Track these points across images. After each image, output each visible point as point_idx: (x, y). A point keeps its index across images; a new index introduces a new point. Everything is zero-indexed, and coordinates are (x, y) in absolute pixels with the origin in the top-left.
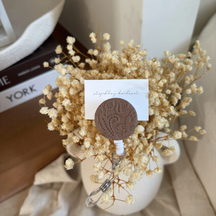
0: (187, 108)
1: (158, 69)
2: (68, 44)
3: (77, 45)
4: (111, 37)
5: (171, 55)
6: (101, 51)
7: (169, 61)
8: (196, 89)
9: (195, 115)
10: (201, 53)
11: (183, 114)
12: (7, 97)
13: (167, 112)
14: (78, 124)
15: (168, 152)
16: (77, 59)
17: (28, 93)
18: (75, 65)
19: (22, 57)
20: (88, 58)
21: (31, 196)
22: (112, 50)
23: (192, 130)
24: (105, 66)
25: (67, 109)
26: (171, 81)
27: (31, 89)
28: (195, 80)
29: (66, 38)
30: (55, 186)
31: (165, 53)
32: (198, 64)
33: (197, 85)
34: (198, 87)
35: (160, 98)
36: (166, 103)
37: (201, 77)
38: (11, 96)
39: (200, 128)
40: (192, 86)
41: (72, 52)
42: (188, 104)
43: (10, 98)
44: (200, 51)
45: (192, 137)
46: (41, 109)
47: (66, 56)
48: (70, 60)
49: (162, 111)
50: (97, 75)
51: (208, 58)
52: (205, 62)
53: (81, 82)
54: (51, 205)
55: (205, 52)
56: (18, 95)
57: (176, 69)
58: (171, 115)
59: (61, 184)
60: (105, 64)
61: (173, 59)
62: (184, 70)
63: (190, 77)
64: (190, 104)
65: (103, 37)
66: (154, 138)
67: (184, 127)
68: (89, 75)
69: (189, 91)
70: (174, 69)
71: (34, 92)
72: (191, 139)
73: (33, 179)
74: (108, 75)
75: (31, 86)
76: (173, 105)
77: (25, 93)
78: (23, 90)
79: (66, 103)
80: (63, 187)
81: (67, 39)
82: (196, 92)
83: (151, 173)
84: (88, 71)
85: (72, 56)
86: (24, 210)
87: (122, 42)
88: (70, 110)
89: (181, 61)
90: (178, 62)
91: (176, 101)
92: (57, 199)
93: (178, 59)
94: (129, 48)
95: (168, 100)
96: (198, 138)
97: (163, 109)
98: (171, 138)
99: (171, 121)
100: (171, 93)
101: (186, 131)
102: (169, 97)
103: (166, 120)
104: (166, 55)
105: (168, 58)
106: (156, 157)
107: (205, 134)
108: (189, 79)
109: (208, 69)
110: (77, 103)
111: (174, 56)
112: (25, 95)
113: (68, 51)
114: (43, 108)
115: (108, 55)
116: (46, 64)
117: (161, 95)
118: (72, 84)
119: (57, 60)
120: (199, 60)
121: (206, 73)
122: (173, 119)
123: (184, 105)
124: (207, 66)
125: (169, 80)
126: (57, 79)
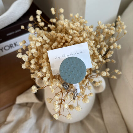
0: (110, 58)
1: (93, 33)
2: (37, 15)
3: (42, 16)
4: (64, 11)
5: (102, 24)
6: (57, 20)
7: (100, 28)
8: (117, 46)
9: (115, 62)
10: (121, 24)
11: (108, 61)
13: (97, 59)
15: (98, 84)
16: (42, 24)
17: (13, 47)
20: (49, 24)
21: (14, 110)
22: (64, 19)
23: (112, 72)
24: (60, 29)
25: (34, 55)
26: (101, 41)
27: (15, 44)
28: (116, 40)
29: (36, 10)
30: (29, 105)
31: (98, 22)
32: (118, 31)
33: (117, 43)
35: (93, 50)
36: (97, 53)
37: (120, 38)
38: (2, 48)
39: (118, 71)
40: (114, 44)
41: (39, 20)
42: (111, 55)
43: (2, 50)
44: (120, 23)
45: (113, 76)
46: (17, 54)
47: (36, 23)
48: (38, 25)
49: (94, 59)
50: (54, 34)
51: (125, 27)
52: (123, 29)
53: (44, 39)
54: (26, 116)
55: (123, 23)
56: (7, 48)
57: (104, 33)
58: (100, 61)
59: (32, 103)
61: (103, 26)
62: (110, 34)
63: (113, 39)
64: (113, 55)
66: (89, 76)
67: (108, 69)
68: (49, 34)
69: (112, 47)
70: (103, 33)
71: (17, 46)
72: (112, 77)
73: (15, 100)
74: (61, 34)
75: (15, 42)
76: (101, 55)
77: (11, 47)
78: (10, 45)
79: (34, 51)
80: (34, 105)
81: (37, 12)
82: (116, 48)
84: (49, 32)
85: (39, 23)
87: (71, 15)
89: (108, 28)
91: (104, 53)
92: (29, 113)
93: (106, 27)
94: (76, 18)
95: (98, 52)
96: (117, 77)
97: (95, 57)
98: (100, 76)
99: (100, 66)
100: (100, 47)
101: (109, 72)
102: (100, 50)
103: (97, 64)
104: (98, 24)
105: (99, 26)
107: (121, 74)
109: (125, 34)
110: (41, 52)
111: (104, 25)
113: (37, 19)
114: (19, 54)
115: (61, 22)
116: (23, 27)
117: (94, 49)
118: (38, 39)
119: (30, 25)
120: (119, 28)
121: (123, 36)
122: (101, 64)
123: (109, 56)
124: (124, 32)
125: (100, 40)
126: (29, 36)
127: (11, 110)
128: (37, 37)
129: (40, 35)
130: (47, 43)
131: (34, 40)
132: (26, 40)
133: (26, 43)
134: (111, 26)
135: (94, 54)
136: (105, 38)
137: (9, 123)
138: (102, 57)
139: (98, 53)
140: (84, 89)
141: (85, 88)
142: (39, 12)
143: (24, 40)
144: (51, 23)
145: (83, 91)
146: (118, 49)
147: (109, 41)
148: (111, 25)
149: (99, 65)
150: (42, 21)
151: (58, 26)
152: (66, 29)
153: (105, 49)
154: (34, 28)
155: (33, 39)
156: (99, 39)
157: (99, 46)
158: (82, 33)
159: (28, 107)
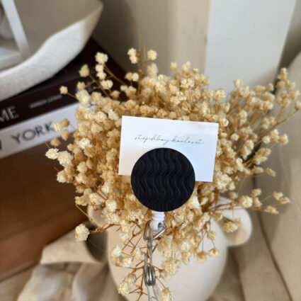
0: (262, 165)
1: (223, 105)
2: (97, 63)
3: (110, 65)
4: (158, 56)
5: (245, 87)
6: (142, 76)
7: (240, 96)
8: (278, 137)
9: (274, 175)
10: (288, 86)
11: (257, 172)
12: (13, 137)
13: (232, 166)
14: (101, 176)
15: (230, 227)
20: (124, 85)
21: (35, 279)
22: (158, 74)
23: (269, 197)
24: (147, 97)
25: (87, 154)
26: (241, 124)
27: (48, 128)
28: (278, 124)
29: (95, 54)
30: (70, 268)
31: (235, 82)
32: (282, 102)
33: (279, 131)
34: (281, 134)
35: (222, 146)
36: (232, 153)
37: (285, 120)
38: (19, 135)
39: (281, 195)
40: (272, 133)
41: (101, 75)
42: (265, 158)
43: (17, 138)
44: (286, 84)
45: (269, 207)
47: (94, 81)
48: (100, 87)
49: (225, 166)
50: (133, 107)
51: (298, 93)
52: (293, 99)
53: (110, 117)
54: (62, 296)
55: (294, 85)
56: (28, 135)
57: (249, 106)
58: (238, 171)
59: (79, 265)
60: (147, 94)
61: (246, 92)
62: (262, 108)
63: (270, 120)
64: (269, 157)
65: (147, 56)
66: (213, 206)
67: (258, 192)
68: (123, 108)
69: (267, 140)
70: (246, 107)
71: (51, 132)
72: (266, 210)
74: (148, 108)
75: (47, 122)
76: (241, 157)
77: (38, 132)
78: (36, 128)
79: (84, 144)
81: (96, 56)
82: (277, 142)
83: (203, 256)
84: (123, 103)
85: (102, 80)
87: (174, 65)
88: (91, 156)
89: (257, 96)
90: (253, 96)
91: (247, 152)
93: (253, 93)
94: (183, 72)
95: (235, 151)
96: (277, 210)
97: (226, 163)
98: (237, 207)
99: (239, 183)
100: (240, 139)
101: (260, 198)
102: (238, 145)
103: (230, 179)
104: (235, 86)
105: (238, 90)
106: (212, 232)
107: (288, 204)
108: (268, 122)
109: (297, 109)
110: (103, 147)
111: (248, 88)
112: (39, 135)
113: (96, 72)
114: (51, 150)
115: (150, 80)
116: (64, 90)
117: (225, 142)
118: (95, 117)
119: (80, 85)
120: (284, 96)
121: (294, 115)
122: (242, 179)
123: (259, 159)
124: (295, 104)
125: (239, 122)
126: (77, 110)
128: (93, 113)
129: (101, 109)
130: (117, 126)
131: (87, 120)
132: (69, 120)
133: (70, 126)
134: (264, 92)
135: (223, 154)
136: (250, 119)
138: (244, 161)
139: (235, 153)
140: (199, 237)
141: (200, 234)
142: (101, 58)
143: (66, 119)
144: (128, 83)
145: (195, 241)
146: (281, 145)
147: (261, 124)
148: (264, 88)
149: (235, 181)
150: (108, 78)
151: (144, 89)
152: (160, 97)
153: (251, 144)
154: (90, 93)
155: (86, 117)
156: (236, 119)
157: (236, 137)
158: (197, 105)
159: (70, 272)
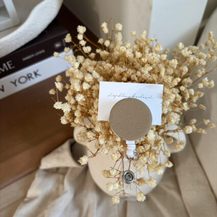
2: (78, 33)
3: (87, 34)
4: (123, 28)
5: (184, 48)
9: (205, 109)
10: (213, 44)
11: (193, 107)
12: (12, 82)
16: (88, 49)
17: (33, 78)
18: (86, 56)
19: (27, 41)
20: (98, 49)
23: (201, 122)
25: (80, 103)
27: (36, 74)
28: (207, 73)
30: (60, 171)
34: (209, 80)
37: (213, 70)
38: (16, 81)
39: (208, 121)
40: (204, 80)
43: (15, 83)
44: (212, 42)
45: (200, 129)
46: (54, 103)
47: (75, 45)
49: (175, 107)
50: (110, 68)
53: (94, 76)
54: (58, 189)
56: (23, 80)
57: (188, 63)
59: (67, 168)
60: (116, 55)
61: (186, 52)
62: (197, 64)
63: (202, 71)
65: (115, 27)
67: (194, 121)
69: (201, 86)
70: (186, 62)
71: (38, 76)
72: (199, 132)
73: (39, 163)
74: (121, 69)
75: (35, 71)
76: (186, 101)
77: (29, 77)
78: (28, 75)
79: (80, 98)
80: (69, 172)
81: (78, 28)
82: (207, 86)
85: (83, 46)
86: (31, 193)
87: (134, 33)
90: (191, 55)
92: (63, 183)
93: (190, 52)
96: (206, 131)
106: (167, 152)
108: (201, 73)
110: (88, 95)
111: (187, 49)
112: (30, 80)
114: (57, 103)
116: (56, 55)
119: (66, 50)
120: (212, 54)
123: (195, 99)
125: (181, 73)
127: (33, 178)
131: (78, 79)
137: (32, 199)
140: (158, 154)
142: (81, 29)
146: (209, 88)
147: (196, 74)
148: (197, 48)
150: (87, 44)
151: (114, 52)
153: (192, 92)
155: (77, 76)
157: (183, 88)
159: (61, 174)
